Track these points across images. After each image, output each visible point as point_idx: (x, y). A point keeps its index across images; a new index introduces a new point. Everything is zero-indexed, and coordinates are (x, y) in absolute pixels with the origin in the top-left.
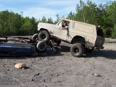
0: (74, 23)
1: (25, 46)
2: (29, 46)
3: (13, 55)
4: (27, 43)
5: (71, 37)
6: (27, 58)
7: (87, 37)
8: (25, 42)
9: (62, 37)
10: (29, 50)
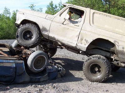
0: (94, 13)
1: (4, 61)
2: (11, 61)
4: (6, 55)
5: (87, 41)
6: (8, 87)
7: (120, 43)
8: (2, 53)
9: (68, 40)
10: (11, 70)
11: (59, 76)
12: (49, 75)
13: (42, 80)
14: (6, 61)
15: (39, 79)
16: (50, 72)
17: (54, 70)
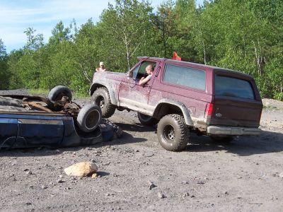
2: (58, 118)
3: (17, 146)
10: (59, 129)
11: (115, 136)
12: (103, 135)
13: (95, 142)
14: (52, 118)
15: (92, 140)
16: (104, 132)
17: (109, 128)
